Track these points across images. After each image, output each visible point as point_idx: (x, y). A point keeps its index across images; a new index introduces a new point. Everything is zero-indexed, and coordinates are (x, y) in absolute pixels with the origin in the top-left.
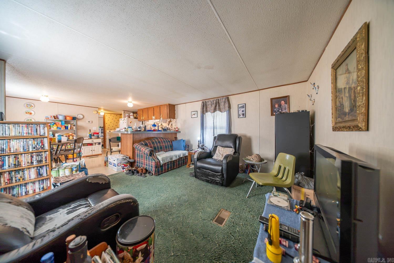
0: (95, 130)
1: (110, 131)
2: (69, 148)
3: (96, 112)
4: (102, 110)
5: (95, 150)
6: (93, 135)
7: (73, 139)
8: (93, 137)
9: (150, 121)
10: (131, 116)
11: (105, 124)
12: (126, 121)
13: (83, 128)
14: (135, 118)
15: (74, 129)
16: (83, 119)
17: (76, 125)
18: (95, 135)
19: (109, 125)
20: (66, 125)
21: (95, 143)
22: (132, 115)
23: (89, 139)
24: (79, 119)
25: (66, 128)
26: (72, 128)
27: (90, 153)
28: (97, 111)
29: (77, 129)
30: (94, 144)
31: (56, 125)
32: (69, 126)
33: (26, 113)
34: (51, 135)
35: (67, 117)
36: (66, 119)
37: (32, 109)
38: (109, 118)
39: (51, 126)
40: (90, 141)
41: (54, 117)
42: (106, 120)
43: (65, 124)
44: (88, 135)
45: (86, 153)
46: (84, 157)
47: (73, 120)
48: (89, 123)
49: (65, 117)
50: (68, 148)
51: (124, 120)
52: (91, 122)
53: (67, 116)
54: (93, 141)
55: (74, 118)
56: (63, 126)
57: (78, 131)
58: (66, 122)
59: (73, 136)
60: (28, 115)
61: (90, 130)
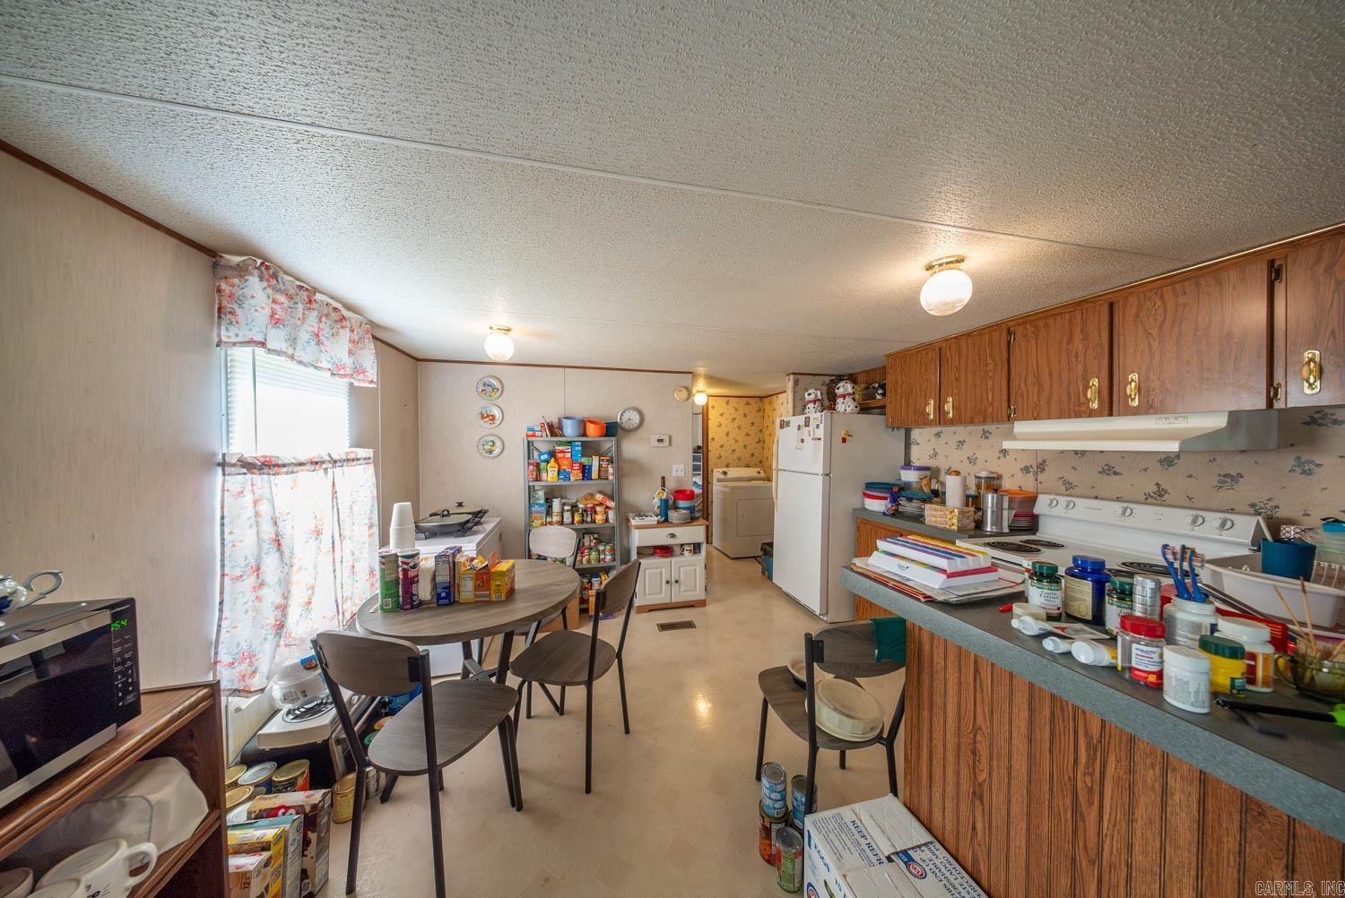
0: (679, 480)
1: (725, 473)
2: (594, 564)
3: (685, 393)
4: (701, 385)
5: (682, 579)
6: (674, 502)
7: (607, 525)
8: (673, 515)
9: (1020, 427)
10: (840, 400)
11: (710, 440)
12: (820, 433)
13: (640, 469)
14: (864, 409)
15: (611, 477)
16: (640, 430)
17: (616, 460)
18: (682, 504)
19: (722, 446)
20: (585, 460)
21: (682, 545)
22: (850, 391)
23: (658, 522)
24: (629, 431)
25: (585, 471)
26: (602, 474)
27: (663, 595)
28: (687, 388)
29: (620, 475)
30: (677, 550)
31: (557, 460)
32: (595, 462)
33: (483, 417)
34: (540, 505)
35: (588, 424)
36: (584, 435)
37: (495, 402)
38: (722, 415)
39: (543, 465)
40: (660, 537)
41: (551, 427)
42: (711, 424)
43: (583, 456)
44: (656, 502)
45: (647, 592)
46: (642, 609)
47: (605, 436)
48: (660, 445)
49: (583, 424)
50: (589, 561)
51: (807, 425)
52: (666, 438)
53: (589, 421)
54: (673, 536)
55: (611, 429)
56: (576, 466)
57: (626, 483)
58: (589, 449)
59: (607, 507)
60: (486, 425)
61: (663, 478)
